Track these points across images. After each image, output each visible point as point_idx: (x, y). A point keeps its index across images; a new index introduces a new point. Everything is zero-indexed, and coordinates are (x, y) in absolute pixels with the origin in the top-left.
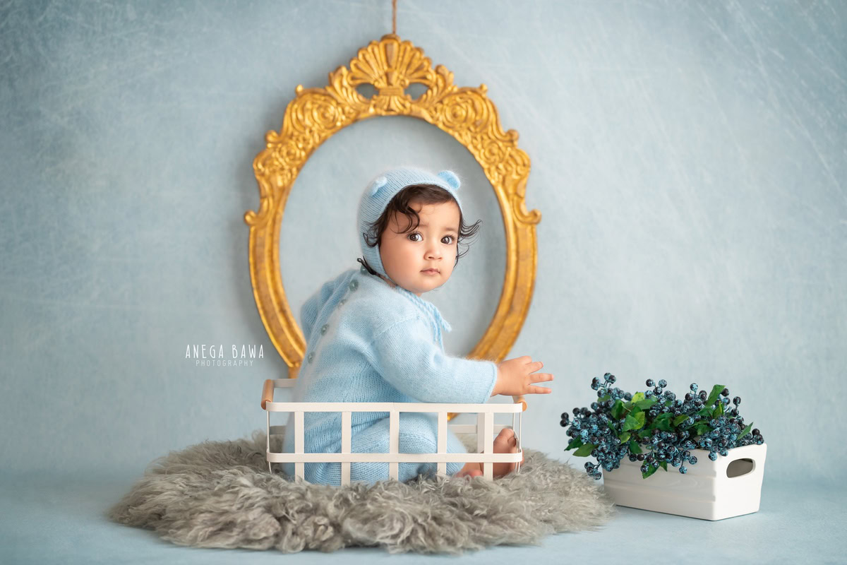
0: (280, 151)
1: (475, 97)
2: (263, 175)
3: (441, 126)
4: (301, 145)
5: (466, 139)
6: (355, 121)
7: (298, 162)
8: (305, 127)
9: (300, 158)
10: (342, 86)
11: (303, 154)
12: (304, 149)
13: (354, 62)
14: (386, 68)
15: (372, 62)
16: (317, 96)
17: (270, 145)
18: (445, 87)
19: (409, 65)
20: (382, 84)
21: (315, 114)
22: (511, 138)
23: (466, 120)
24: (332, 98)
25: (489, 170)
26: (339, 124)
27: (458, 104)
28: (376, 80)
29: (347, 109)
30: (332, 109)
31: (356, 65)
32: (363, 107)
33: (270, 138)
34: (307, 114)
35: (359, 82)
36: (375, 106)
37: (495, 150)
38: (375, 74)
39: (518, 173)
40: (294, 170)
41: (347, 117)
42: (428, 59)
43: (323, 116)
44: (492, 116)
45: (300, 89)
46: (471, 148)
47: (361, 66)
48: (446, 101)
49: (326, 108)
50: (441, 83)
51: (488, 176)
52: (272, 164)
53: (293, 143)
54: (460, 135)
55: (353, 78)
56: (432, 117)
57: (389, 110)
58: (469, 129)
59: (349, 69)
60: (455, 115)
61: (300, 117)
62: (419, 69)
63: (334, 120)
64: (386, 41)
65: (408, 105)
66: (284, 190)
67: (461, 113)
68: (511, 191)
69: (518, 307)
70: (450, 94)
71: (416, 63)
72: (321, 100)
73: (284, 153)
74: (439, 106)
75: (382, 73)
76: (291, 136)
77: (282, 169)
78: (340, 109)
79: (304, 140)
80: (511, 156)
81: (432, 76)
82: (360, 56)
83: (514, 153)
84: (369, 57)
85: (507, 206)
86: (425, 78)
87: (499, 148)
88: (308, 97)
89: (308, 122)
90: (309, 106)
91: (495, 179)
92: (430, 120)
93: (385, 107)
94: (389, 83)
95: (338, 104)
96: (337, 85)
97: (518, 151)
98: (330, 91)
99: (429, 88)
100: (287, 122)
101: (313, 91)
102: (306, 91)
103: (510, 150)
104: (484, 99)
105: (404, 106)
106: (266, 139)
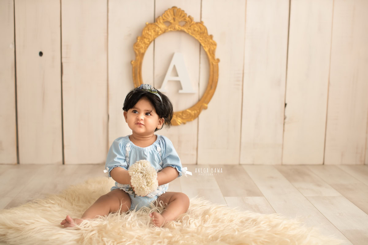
0: (142, 42)
1: (201, 25)
2: (136, 49)
3: (190, 34)
4: (148, 40)
5: (198, 37)
6: (164, 32)
7: (147, 46)
8: (149, 35)
9: (148, 44)
10: (160, 22)
11: (149, 43)
12: (149, 41)
13: (164, 15)
14: (173, 16)
15: (170, 15)
17: (138, 41)
18: (191, 22)
19: (180, 15)
20: (172, 21)
21: (152, 31)
22: (211, 37)
23: (198, 31)
24: (157, 26)
25: (205, 47)
27: (195, 27)
28: (170, 20)
29: (162, 29)
31: (165, 16)
32: (166, 28)
33: (139, 38)
34: (150, 30)
35: (165, 21)
36: (170, 28)
37: (206, 41)
38: (170, 19)
39: (213, 48)
40: (146, 48)
41: (162, 31)
42: (186, 14)
43: (155, 31)
44: (206, 31)
45: (147, 23)
46: (199, 41)
47: (166, 16)
48: (192, 26)
49: (155, 29)
50: (190, 21)
51: (204, 49)
52: (139, 46)
54: (196, 36)
55: (164, 20)
56: (188, 31)
57: (175, 29)
58: (199, 34)
59: (162, 17)
60: (194, 30)
61: (148, 32)
62: (183, 17)
63: (158, 32)
64: (174, 8)
65: (180, 27)
66: (143, 54)
67: (196, 29)
68: (211, 52)
69: (213, 87)
70: (193, 24)
71: (183, 15)
72: (153, 26)
73: (143, 42)
74: (190, 28)
75: (172, 18)
76: (145, 38)
77: (142, 47)
78: (159, 29)
79: (149, 38)
80: (211, 42)
81: (187, 19)
82: (166, 13)
83: (212, 42)
84: (169, 13)
85: (210, 57)
86: (185, 19)
87: (208, 40)
88: (150, 26)
89: (150, 33)
90: (150, 28)
91: (207, 50)
92: (187, 32)
93: (173, 28)
94: (174, 21)
95: (159, 28)
96: (159, 22)
97: (213, 41)
98: (156, 23)
99: (186, 22)
100: (144, 33)
101: (151, 24)
102: (149, 24)
103: (211, 41)
104: (204, 26)
105: (179, 28)
106: (137, 39)
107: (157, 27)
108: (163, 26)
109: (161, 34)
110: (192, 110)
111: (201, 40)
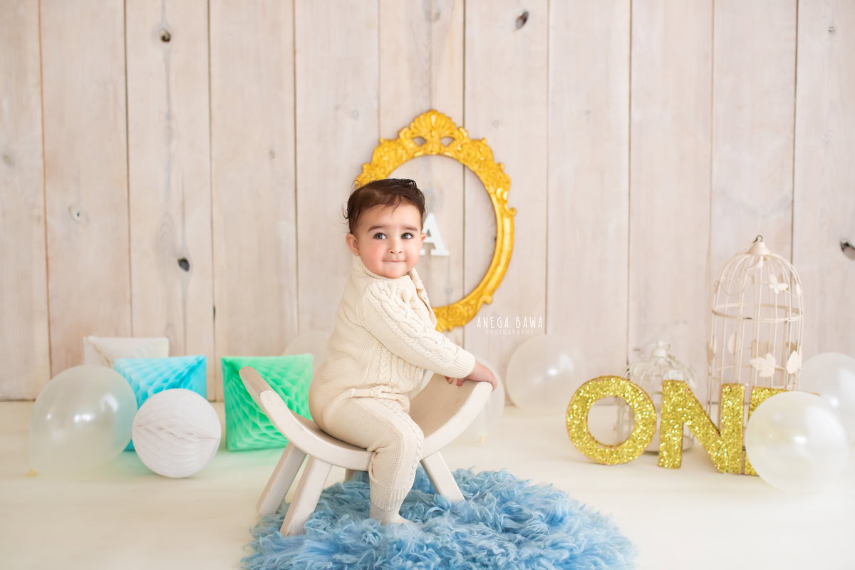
0: (371, 174)
1: (480, 144)
3: (461, 160)
4: (382, 170)
5: (475, 166)
6: (413, 157)
8: (385, 161)
10: (405, 138)
12: (384, 173)
13: (413, 124)
14: (431, 128)
15: (424, 125)
16: (391, 143)
17: (365, 171)
18: (463, 139)
19: (443, 127)
20: (428, 137)
21: (391, 154)
22: (500, 167)
23: (475, 157)
24: (400, 144)
25: (488, 185)
26: (404, 159)
27: (471, 149)
28: (425, 135)
29: (409, 151)
30: (400, 151)
31: (415, 127)
32: (417, 149)
33: (365, 167)
34: (386, 154)
35: (415, 135)
36: (424, 149)
37: (491, 174)
38: (425, 132)
41: (408, 156)
43: (396, 155)
44: (490, 156)
45: (381, 139)
46: (478, 174)
47: (417, 126)
48: (464, 146)
49: (397, 150)
51: (487, 188)
53: (377, 169)
55: (412, 133)
56: (456, 155)
59: (410, 129)
60: (469, 155)
61: (382, 155)
62: (449, 128)
63: (401, 157)
65: (443, 149)
71: (448, 125)
72: (393, 146)
73: (373, 174)
74: (460, 149)
76: (377, 166)
78: (404, 151)
79: (384, 168)
80: (500, 177)
82: (416, 121)
83: (502, 175)
84: (422, 121)
85: (497, 205)
86: (452, 133)
87: (494, 172)
88: (386, 143)
89: (386, 158)
90: (387, 149)
91: (491, 190)
92: (455, 157)
93: (430, 150)
94: (432, 136)
95: (404, 148)
96: (402, 135)
97: (505, 175)
98: (398, 141)
99: (453, 139)
100: (375, 159)
101: (390, 141)
102: (385, 140)
103: (500, 174)
104: (486, 146)
105: (440, 149)
106: (362, 169)
107: (401, 147)
108: (410, 145)
109: (407, 161)
110: (464, 305)
111: (480, 172)
